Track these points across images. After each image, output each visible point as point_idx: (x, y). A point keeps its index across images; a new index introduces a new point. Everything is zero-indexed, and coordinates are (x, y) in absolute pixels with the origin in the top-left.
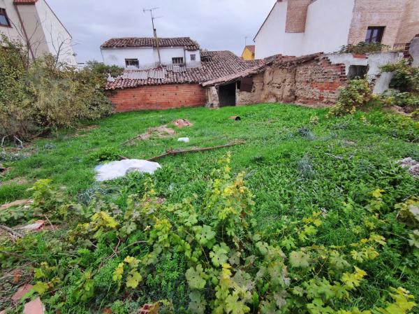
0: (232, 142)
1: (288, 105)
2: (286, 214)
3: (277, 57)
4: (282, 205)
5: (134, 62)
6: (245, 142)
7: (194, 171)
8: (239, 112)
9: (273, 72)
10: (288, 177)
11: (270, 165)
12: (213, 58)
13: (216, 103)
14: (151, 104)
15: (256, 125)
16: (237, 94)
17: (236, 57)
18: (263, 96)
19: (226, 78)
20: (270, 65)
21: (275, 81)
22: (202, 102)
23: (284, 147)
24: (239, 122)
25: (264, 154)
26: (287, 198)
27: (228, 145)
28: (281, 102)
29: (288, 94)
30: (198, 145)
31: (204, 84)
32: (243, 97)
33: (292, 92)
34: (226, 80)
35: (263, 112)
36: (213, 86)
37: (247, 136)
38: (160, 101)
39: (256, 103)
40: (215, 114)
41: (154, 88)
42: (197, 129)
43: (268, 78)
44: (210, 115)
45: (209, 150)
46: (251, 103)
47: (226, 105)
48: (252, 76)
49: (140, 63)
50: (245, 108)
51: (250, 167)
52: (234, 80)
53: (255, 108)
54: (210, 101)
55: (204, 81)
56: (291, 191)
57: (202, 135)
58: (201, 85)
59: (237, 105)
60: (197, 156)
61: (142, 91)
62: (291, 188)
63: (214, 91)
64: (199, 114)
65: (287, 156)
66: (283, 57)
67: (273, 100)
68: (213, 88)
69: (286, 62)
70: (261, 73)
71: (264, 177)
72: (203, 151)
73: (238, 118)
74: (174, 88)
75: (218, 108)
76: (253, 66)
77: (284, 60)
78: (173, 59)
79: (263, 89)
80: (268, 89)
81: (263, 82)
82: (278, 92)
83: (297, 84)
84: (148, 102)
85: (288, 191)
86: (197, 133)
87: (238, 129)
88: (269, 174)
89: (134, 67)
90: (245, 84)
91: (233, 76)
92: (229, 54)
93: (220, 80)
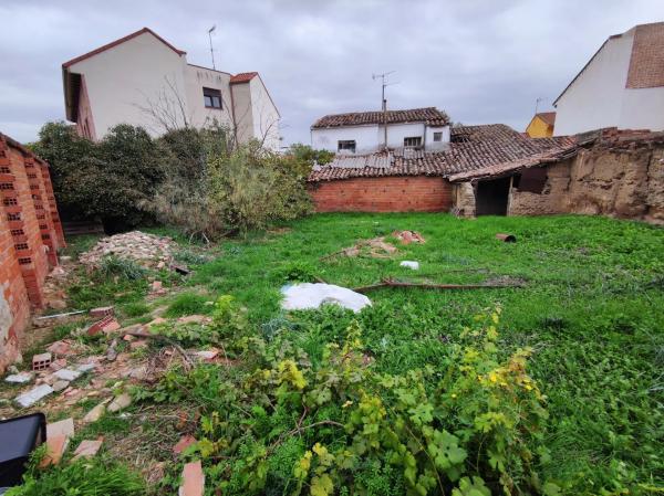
0: (497, 282)
1: (626, 223)
2: (624, 459)
3: (605, 132)
4: (611, 434)
5: (350, 145)
6: (524, 284)
7: (425, 322)
8: (513, 227)
9: (595, 159)
10: (629, 376)
11: (581, 339)
12: (472, 137)
13: (470, 209)
14: (363, 204)
15: (548, 255)
16: (511, 196)
17: (515, 134)
18: (567, 202)
19: (492, 169)
20: (589, 146)
21: (597, 175)
22: (445, 205)
23: (619, 310)
24: (511, 245)
25: (569, 316)
26: (625, 421)
27: (488, 284)
28: (611, 216)
29: (630, 200)
30: (432, 276)
31: (453, 178)
32: (523, 201)
33: (639, 198)
34: (492, 172)
35: (566, 231)
36: (468, 181)
37: (529, 273)
38: (377, 200)
39: (551, 214)
40: (467, 227)
41: (372, 182)
42: (433, 250)
43: (581, 168)
44: (459, 227)
45: (453, 289)
46: (539, 213)
47: (489, 213)
48: (545, 166)
49: (358, 146)
50: (526, 221)
51: (535, 336)
52: (507, 172)
53: (548, 222)
54: (459, 205)
55: (452, 173)
56: (637, 409)
57: (442, 260)
58: (447, 179)
59: (509, 215)
60: (431, 297)
61: (355, 185)
62: (637, 402)
63: (469, 189)
64: (438, 225)
65: (624, 328)
66: (620, 132)
67: (592, 210)
68: (468, 185)
69: (626, 142)
70: (567, 160)
71: (568, 364)
72: (442, 289)
73: (510, 239)
74: (401, 182)
75: (473, 218)
76: (549, 148)
77: (622, 138)
78: (406, 139)
79: (568, 189)
80: (578, 190)
81: (569, 176)
82: (605, 197)
83: (652, 182)
84: (360, 200)
85: (627, 407)
86: (434, 255)
87: (510, 259)
88: (579, 357)
89: (348, 152)
90: (531, 179)
91: (507, 166)
92: (503, 129)
93: (481, 171)
